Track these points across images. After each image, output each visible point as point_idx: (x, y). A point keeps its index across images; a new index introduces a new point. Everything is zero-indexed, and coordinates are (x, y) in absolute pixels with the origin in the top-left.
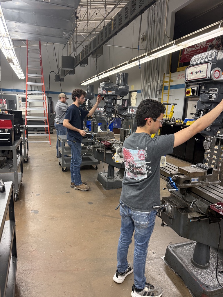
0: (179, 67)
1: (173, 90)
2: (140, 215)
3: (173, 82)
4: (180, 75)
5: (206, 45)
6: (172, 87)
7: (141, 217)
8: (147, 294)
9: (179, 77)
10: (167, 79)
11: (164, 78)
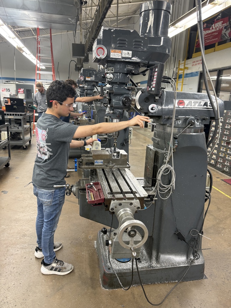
0: (195, 52)
1: (187, 78)
2: (43, 193)
3: (188, 69)
4: (194, 62)
5: (222, 27)
6: (187, 75)
7: (44, 194)
8: (54, 269)
9: (194, 63)
10: (182, 67)
11: (179, 66)
